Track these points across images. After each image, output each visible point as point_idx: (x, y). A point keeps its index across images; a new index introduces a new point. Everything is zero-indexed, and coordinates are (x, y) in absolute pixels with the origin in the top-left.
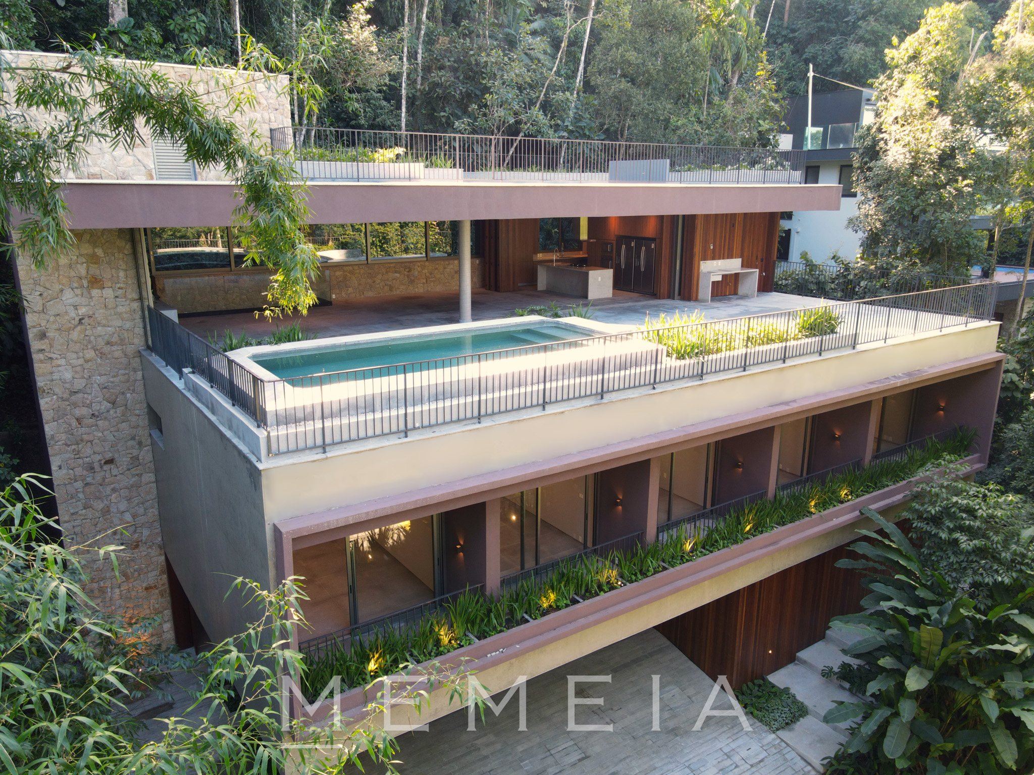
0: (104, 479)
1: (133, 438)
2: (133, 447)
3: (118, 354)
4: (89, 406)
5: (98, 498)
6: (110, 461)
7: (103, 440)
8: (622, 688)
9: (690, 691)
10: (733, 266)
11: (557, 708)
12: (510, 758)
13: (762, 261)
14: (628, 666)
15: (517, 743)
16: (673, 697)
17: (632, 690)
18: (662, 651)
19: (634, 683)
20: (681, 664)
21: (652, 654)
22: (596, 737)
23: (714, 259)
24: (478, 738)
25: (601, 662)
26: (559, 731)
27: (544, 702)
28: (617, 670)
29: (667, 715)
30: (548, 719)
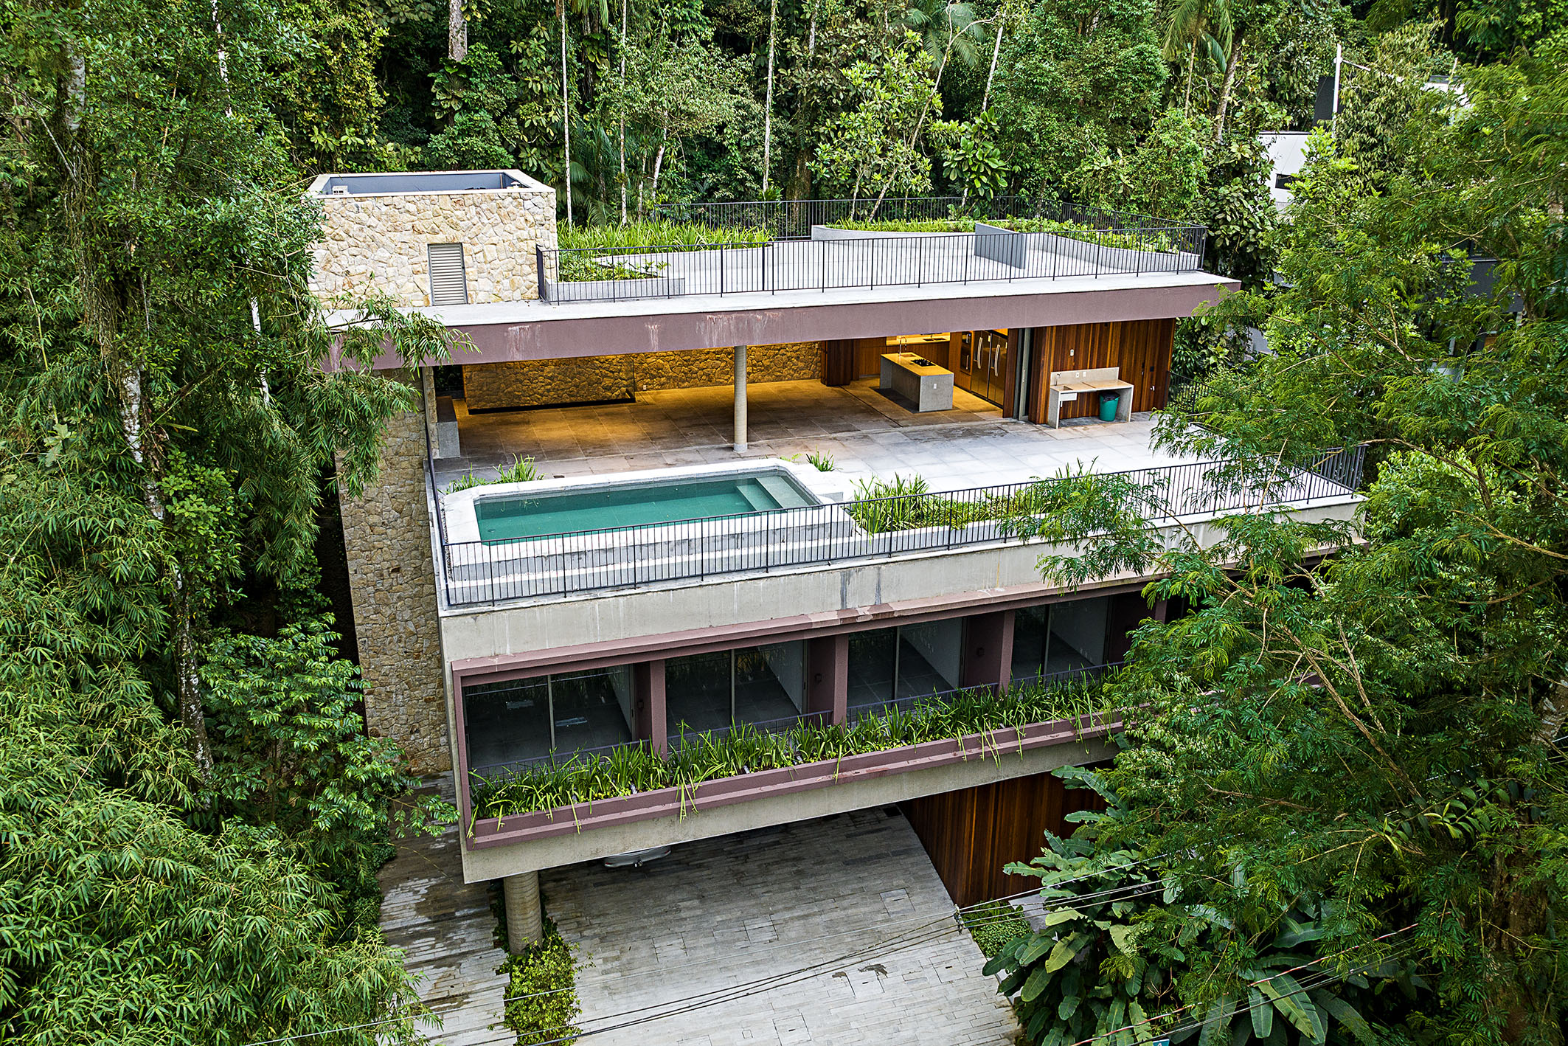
0: (392, 586)
1: (417, 549)
2: (416, 557)
3: (405, 464)
4: (380, 514)
5: (387, 605)
6: (397, 570)
7: (391, 548)
8: (846, 883)
9: (917, 899)
10: (1106, 378)
11: (770, 888)
12: (705, 925)
13: (1152, 369)
14: (863, 861)
15: (718, 913)
16: (896, 901)
17: (856, 886)
18: (907, 852)
19: (861, 879)
20: (922, 870)
21: (896, 854)
22: (797, 923)
23: (1075, 368)
24: (683, 900)
25: (837, 852)
26: (763, 910)
27: (760, 880)
28: (851, 864)
29: (880, 917)
30: (756, 897)
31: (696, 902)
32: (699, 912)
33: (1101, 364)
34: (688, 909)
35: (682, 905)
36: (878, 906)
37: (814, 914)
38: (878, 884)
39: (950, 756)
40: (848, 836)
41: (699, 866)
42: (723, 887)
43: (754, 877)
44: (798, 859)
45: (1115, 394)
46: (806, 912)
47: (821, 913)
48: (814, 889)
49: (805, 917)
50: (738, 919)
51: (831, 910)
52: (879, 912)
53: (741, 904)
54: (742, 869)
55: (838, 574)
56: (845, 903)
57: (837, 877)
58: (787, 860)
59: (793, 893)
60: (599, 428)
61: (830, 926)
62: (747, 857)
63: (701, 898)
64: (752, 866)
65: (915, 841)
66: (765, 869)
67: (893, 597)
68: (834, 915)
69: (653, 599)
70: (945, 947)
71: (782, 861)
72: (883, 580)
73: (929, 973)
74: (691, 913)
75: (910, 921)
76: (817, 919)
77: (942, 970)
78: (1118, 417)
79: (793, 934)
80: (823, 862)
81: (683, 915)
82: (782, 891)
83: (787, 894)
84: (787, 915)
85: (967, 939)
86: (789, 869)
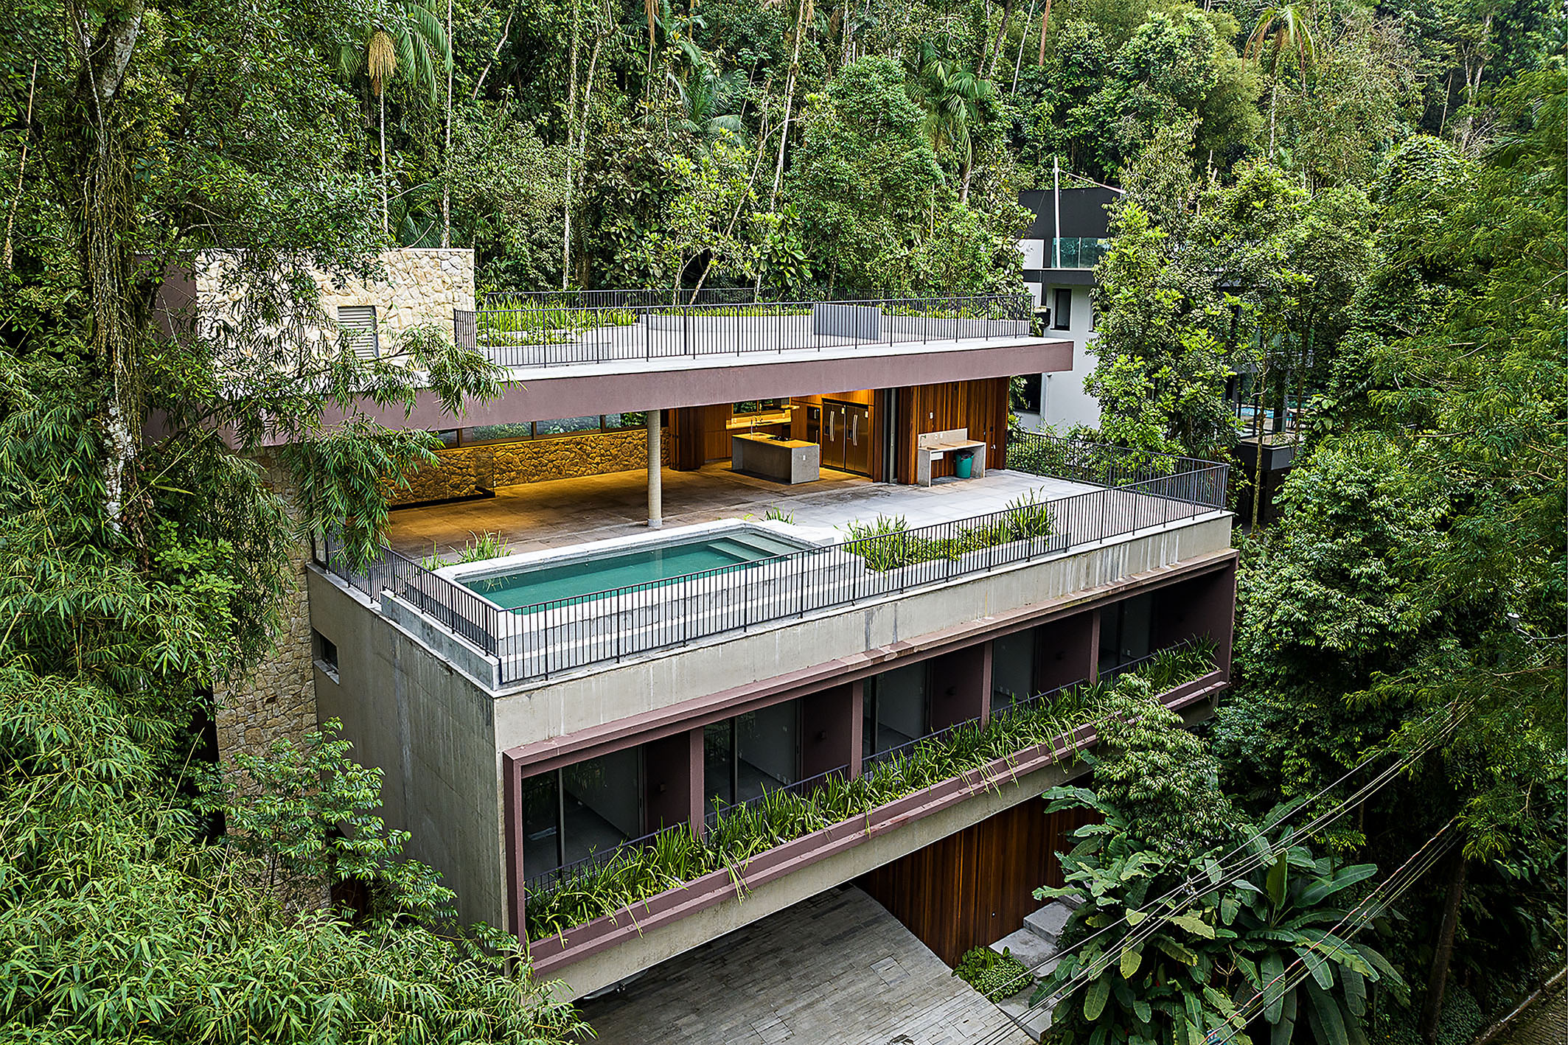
0: (265, 721)
1: (296, 671)
2: (295, 682)
5: (259, 744)
6: (273, 700)
7: (266, 674)
8: (834, 963)
9: (907, 963)
10: (957, 438)
11: (762, 985)
12: (713, 1037)
13: (991, 429)
14: (839, 938)
15: (721, 1022)
16: (888, 969)
17: (844, 964)
18: (877, 920)
19: (846, 957)
20: (898, 935)
21: (867, 924)
22: (805, 1014)
23: (934, 431)
24: (679, 1018)
25: (810, 935)
26: (765, 1009)
27: (748, 979)
28: (829, 943)
29: (881, 989)
30: (752, 997)
31: (693, 1017)
32: (701, 1026)
33: (954, 427)
34: (689, 1025)
35: (679, 1023)
36: (874, 979)
37: (817, 1001)
38: (864, 957)
39: (956, 795)
40: (815, 917)
41: (679, 979)
42: (713, 995)
43: (741, 978)
44: (776, 951)
45: (967, 452)
46: (808, 1001)
47: (823, 998)
48: (805, 976)
49: (809, 1006)
50: (744, 1024)
51: (832, 993)
52: (877, 984)
53: (741, 1007)
54: (725, 972)
55: (862, 613)
56: (843, 982)
57: (823, 959)
58: (766, 954)
59: (787, 985)
60: (480, 520)
61: (838, 1007)
62: (723, 960)
63: (696, 1011)
64: (733, 967)
65: (880, 909)
66: (749, 967)
67: (907, 634)
68: (838, 997)
69: (703, 656)
70: (953, 1002)
71: (760, 956)
72: (899, 616)
73: (951, 1031)
74: (694, 1029)
75: (908, 987)
76: (822, 1006)
77: (961, 1026)
78: (973, 475)
79: (806, 1026)
80: (801, 948)
81: (685, 1033)
82: (774, 985)
83: (782, 987)
84: (792, 1008)
85: (970, 992)
86: (771, 962)
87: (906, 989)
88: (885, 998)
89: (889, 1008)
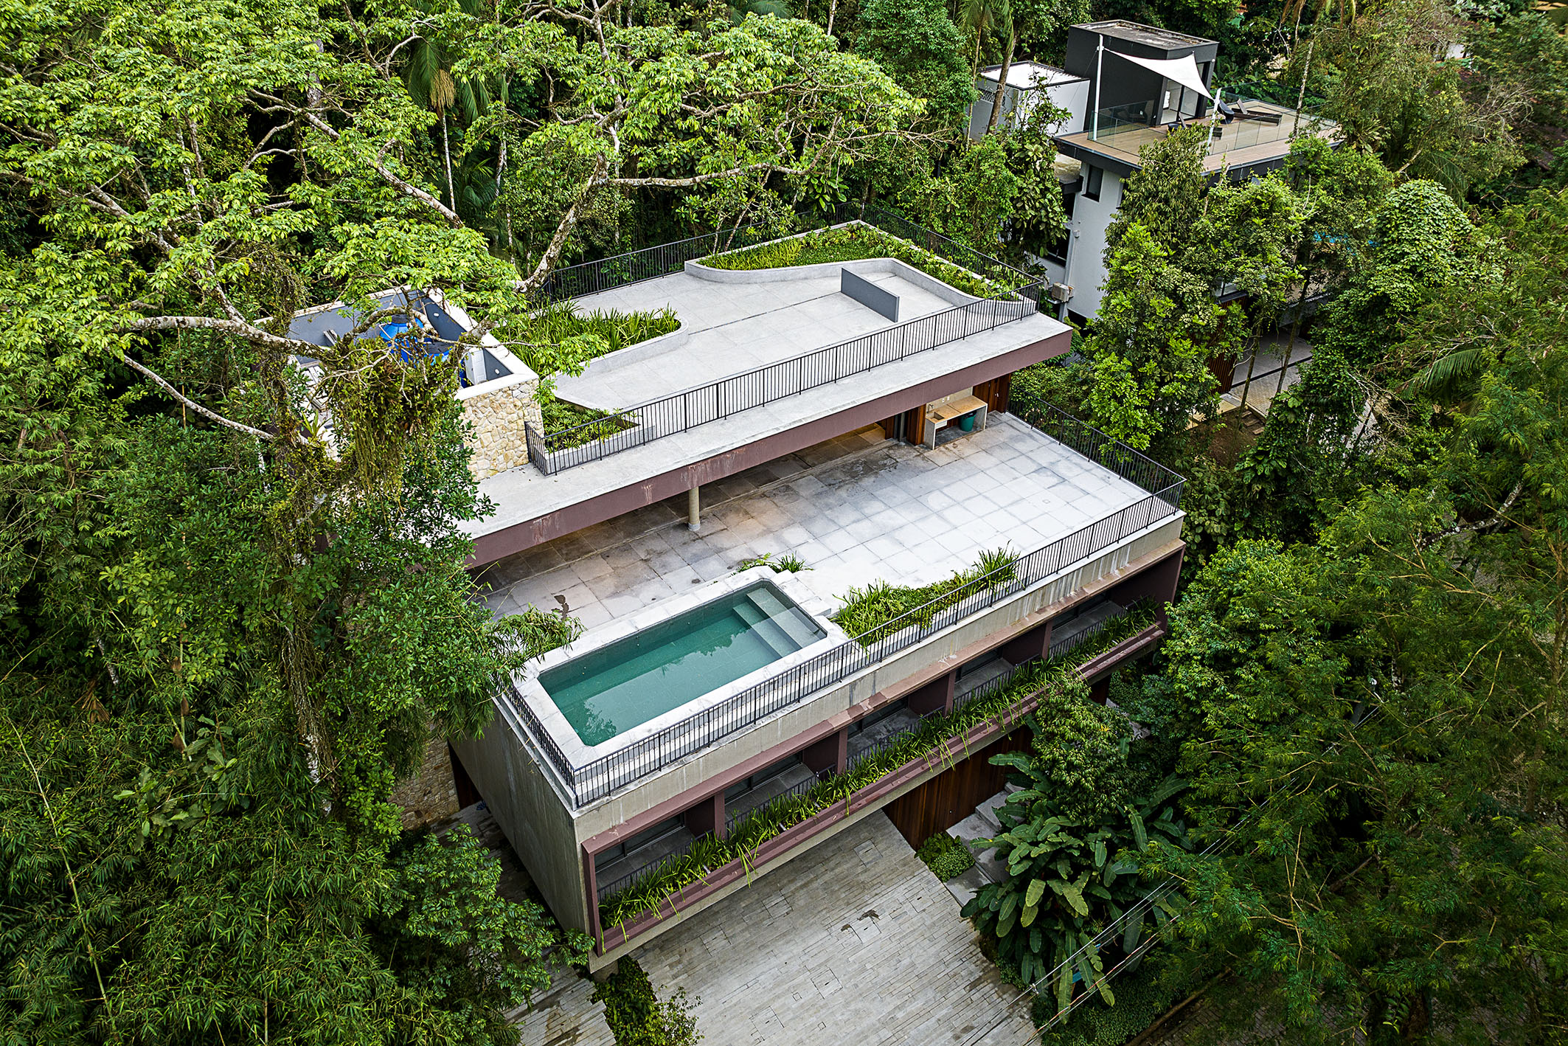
9: (881, 847)
10: (964, 397)
12: (735, 913)
15: (742, 900)
16: (867, 852)
17: (834, 847)
19: (836, 840)
22: (801, 892)
26: (774, 888)
29: (859, 870)
36: (855, 860)
37: (811, 881)
38: (849, 841)
39: (919, 770)
45: (973, 414)
46: (805, 881)
47: (817, 878)
49: (806, 885)
50: (758, 901)
51: (823, 874)
52: (857, 865)
55: (848, 687)
56: (832, 864)
61: (826, 886)
67: (883, 686)
68: (827, 877)
69: (723, 750)
70: (913, 880)
72: (877, 679)
73: (907, 907)
75: (881, 867)
76: (815, 885)
77: (916, 903)
78: (975, 426)
79: (802, 902)
85: (925, 871)
87: (878, 869)
88: (862, 878)
89: (863, 887)
